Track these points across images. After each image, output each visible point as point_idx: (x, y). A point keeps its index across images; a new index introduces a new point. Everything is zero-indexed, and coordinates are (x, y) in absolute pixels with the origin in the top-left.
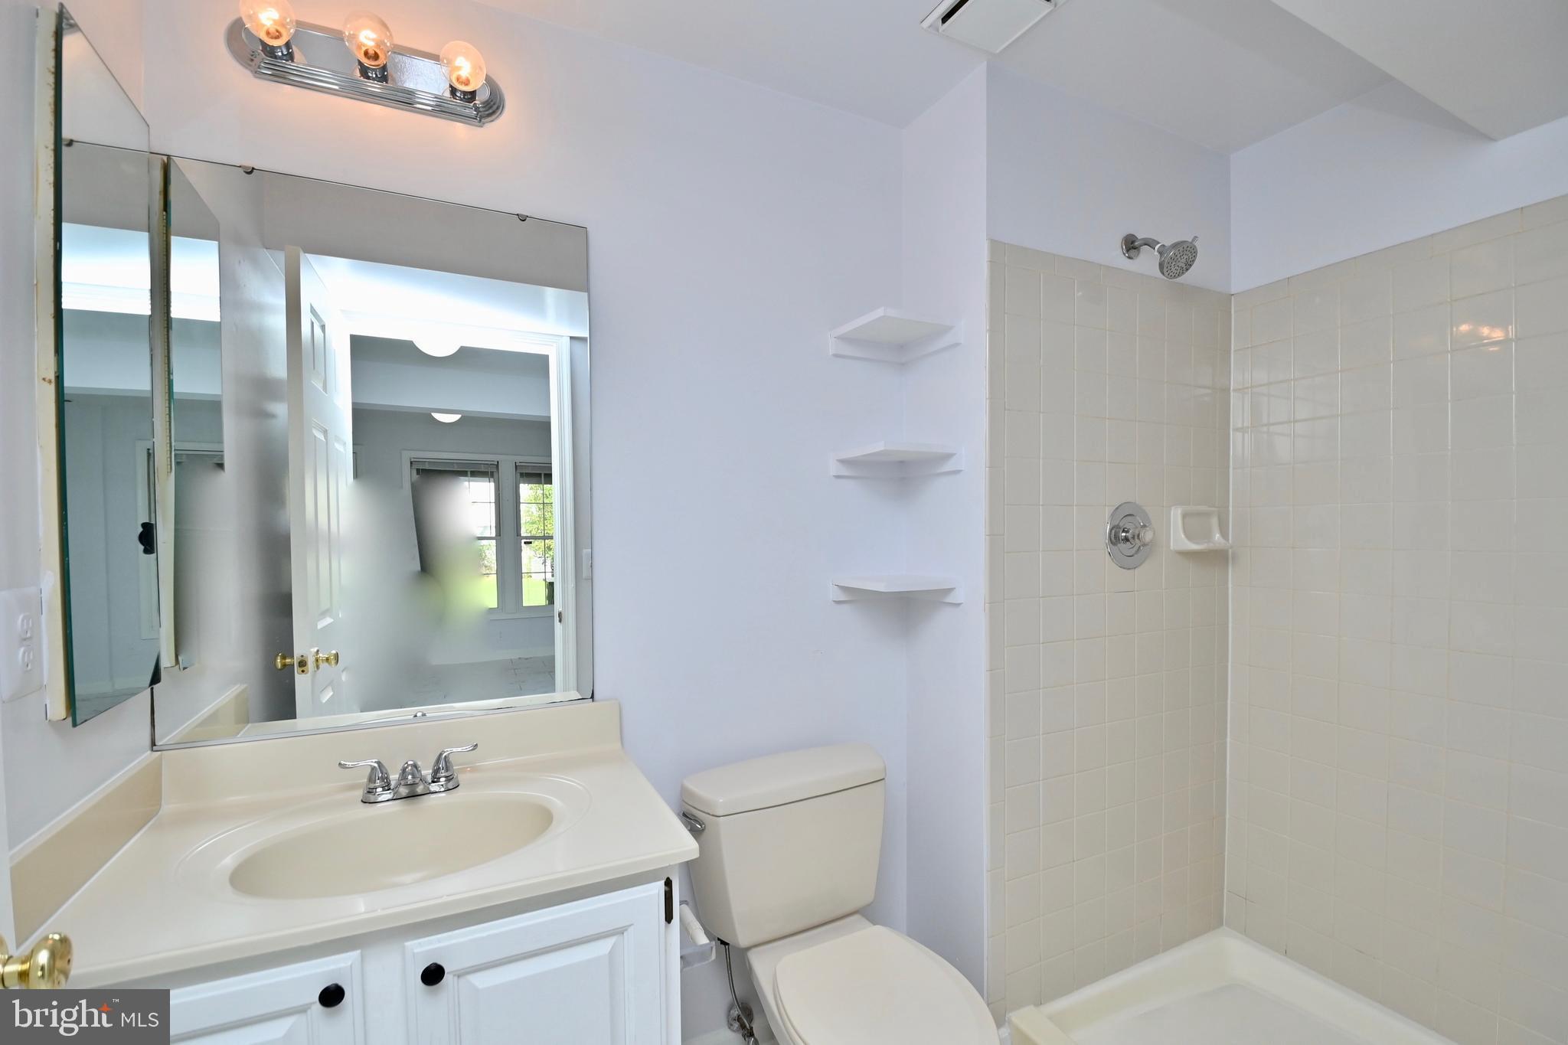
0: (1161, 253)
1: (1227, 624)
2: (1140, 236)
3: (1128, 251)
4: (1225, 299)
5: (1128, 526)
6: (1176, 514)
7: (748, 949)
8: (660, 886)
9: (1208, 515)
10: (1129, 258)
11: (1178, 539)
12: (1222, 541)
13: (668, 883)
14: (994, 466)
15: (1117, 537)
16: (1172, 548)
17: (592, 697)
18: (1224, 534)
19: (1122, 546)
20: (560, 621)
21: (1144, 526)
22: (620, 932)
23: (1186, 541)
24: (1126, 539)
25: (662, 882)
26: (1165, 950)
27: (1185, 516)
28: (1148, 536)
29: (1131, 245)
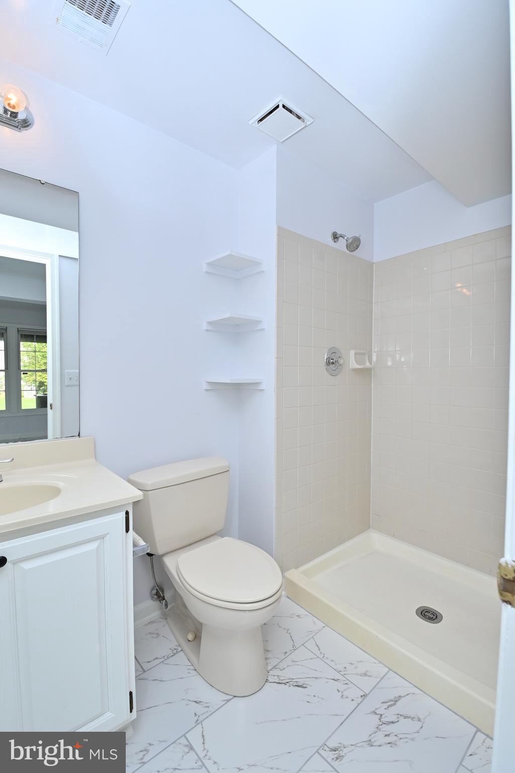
0: (347, 241)
1: (371, 400)
2: (339, 233)
3: (334, 239)
4: (371, 264)
5: (333, 357)
6: (352, 353)
7: (163, 555)
8: (123, 514)
9: (363, 354)
10: (335, 242)
11: (353, 364)
12: (370, 365)
13: (127, 513)
14: (279, 327)
15: (329, 362)
16: (350, 367)
17: (79, 435)
18: (370, 362)
19: (332, 366)
20: (51, 409)
21: (340, 357)
22: (102, 537)
23: (356, 365)
24: (333, 363)
25: (124, 512)
26: (348, 540)
27: (356, 354)
28: (341, 361)
29: (335, 237)
